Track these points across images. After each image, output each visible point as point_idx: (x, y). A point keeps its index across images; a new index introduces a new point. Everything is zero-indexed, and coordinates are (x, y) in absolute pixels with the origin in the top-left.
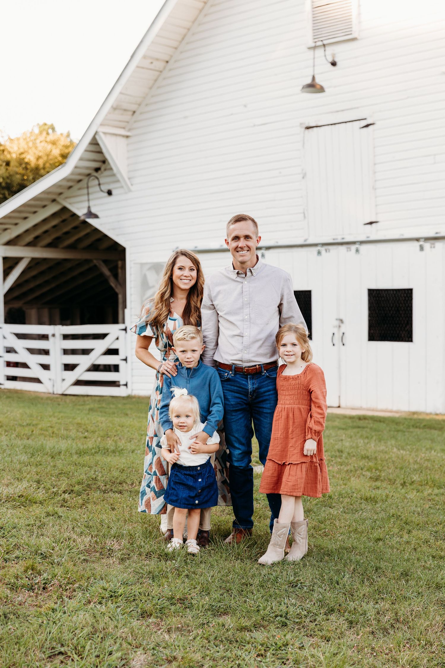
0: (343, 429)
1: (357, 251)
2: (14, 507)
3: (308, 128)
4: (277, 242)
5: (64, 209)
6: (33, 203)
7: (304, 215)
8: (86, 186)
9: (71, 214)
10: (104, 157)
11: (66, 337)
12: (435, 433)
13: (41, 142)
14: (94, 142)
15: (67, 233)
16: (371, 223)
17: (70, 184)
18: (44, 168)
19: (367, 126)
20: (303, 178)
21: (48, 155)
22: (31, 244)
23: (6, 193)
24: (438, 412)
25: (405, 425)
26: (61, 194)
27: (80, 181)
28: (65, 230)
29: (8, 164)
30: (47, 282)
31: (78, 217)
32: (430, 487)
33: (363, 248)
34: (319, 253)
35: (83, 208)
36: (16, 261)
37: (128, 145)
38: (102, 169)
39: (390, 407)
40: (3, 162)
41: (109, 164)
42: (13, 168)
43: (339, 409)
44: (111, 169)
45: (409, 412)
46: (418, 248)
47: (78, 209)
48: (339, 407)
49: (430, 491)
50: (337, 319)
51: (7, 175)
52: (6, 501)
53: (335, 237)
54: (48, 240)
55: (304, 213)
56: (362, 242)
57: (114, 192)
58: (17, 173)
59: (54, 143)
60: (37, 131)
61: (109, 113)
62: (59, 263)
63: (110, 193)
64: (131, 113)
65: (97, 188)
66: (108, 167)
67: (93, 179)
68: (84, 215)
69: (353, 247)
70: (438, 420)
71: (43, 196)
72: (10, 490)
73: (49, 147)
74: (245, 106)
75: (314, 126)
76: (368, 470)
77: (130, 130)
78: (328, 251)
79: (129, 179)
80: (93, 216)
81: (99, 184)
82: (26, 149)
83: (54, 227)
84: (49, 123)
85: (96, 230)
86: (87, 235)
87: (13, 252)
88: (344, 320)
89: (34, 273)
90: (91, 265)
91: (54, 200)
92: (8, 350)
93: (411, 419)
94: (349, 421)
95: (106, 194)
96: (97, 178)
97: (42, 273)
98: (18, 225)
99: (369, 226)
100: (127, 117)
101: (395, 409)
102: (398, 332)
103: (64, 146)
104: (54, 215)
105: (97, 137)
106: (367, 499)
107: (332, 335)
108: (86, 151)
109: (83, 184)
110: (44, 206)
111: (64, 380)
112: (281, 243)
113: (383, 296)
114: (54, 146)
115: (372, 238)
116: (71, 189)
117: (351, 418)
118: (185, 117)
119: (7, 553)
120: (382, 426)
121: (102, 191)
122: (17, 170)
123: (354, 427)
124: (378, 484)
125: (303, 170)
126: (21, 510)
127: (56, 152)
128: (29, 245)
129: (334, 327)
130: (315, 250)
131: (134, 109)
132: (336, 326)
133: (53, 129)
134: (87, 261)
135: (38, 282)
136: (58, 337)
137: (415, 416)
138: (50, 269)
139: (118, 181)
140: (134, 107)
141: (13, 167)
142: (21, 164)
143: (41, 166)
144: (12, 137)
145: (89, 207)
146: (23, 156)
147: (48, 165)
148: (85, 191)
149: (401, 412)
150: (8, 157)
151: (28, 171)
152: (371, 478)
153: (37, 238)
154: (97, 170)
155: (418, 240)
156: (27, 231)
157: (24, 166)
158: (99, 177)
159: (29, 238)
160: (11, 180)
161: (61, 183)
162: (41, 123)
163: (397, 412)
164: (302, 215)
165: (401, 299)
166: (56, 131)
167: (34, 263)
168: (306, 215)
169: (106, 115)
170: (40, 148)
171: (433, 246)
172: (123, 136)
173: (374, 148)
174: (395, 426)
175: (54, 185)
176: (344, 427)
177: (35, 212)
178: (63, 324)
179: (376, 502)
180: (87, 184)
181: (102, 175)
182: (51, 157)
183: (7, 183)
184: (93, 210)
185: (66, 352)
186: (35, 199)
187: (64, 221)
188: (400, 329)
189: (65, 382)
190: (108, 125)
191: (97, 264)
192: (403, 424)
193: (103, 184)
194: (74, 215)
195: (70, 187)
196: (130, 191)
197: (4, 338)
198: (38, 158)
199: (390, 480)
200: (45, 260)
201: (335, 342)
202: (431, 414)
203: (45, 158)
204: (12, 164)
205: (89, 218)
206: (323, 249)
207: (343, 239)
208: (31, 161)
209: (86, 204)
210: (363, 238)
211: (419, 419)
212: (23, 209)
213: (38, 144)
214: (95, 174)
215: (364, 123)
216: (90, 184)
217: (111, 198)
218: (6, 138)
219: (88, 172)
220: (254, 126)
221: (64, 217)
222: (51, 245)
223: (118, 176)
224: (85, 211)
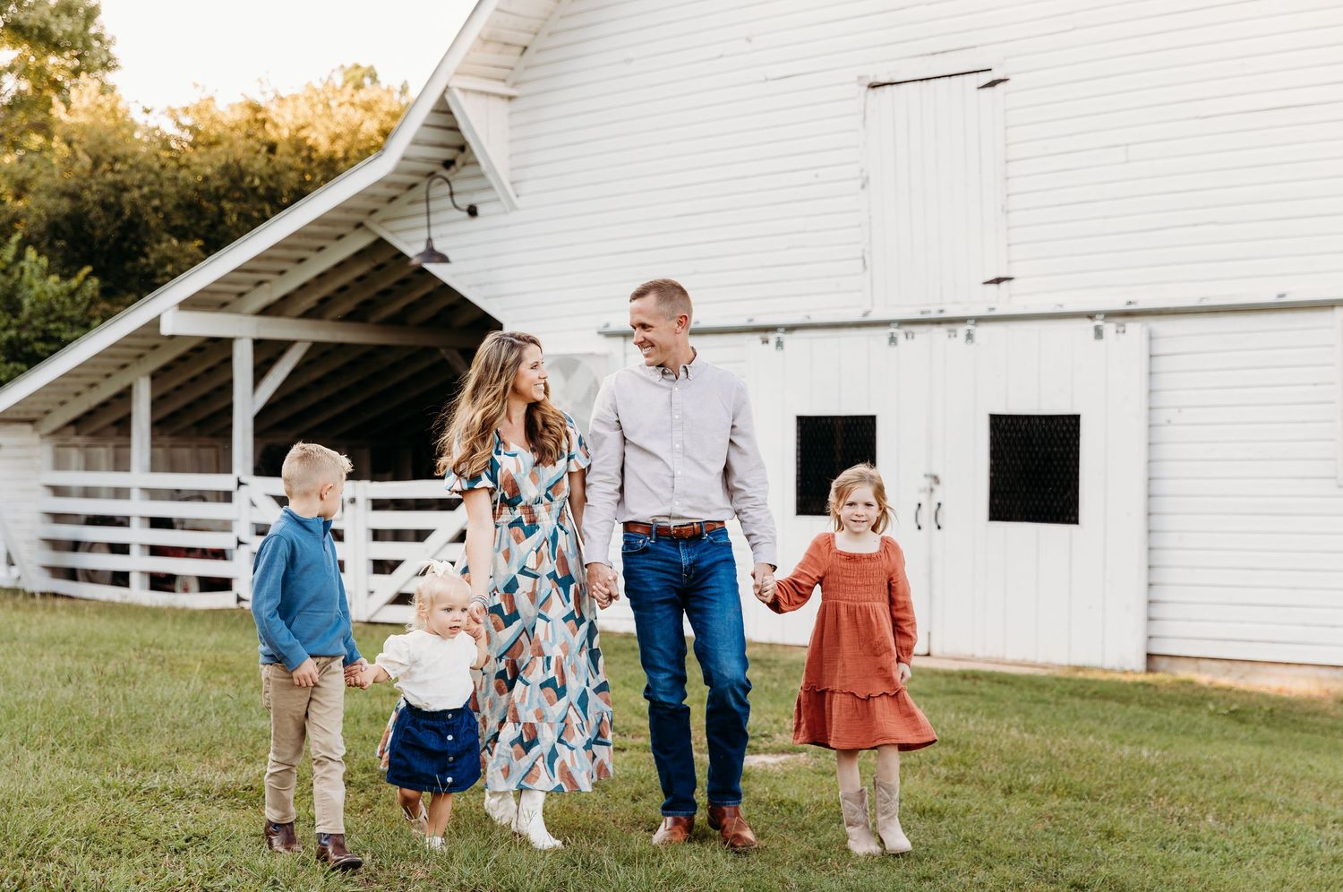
0: (926, 695)
1: (969, 336)
2: (233, 807)
3: (874, 86)
4: (809, 317)
5: (380, 243)
6: (316, 229)
7: (864, 262)
8: (424, 197)
9: (393, 253)
10: (462, 137)
11: (379, 505)
12: (1113, 705)
13: (341, 105)
14: (442, 108)
15: (385, 293)
16: (998, 281)
17: (393, 192)
18: (346, 159)
19: (992, 84)
20: (863, 187)
21: (354, 132)
22: (312, 314)
23: (267, 208)
24: (1128, 668)
25: (1054, 692)
26: (373, 212)
27: (413, 186)
28: (383, 285)
29: (272, 148)
30: (345, 393)
31: (408, 259)
32: (1058, 796)
33: (981, 331)
34: (893, 339)
35: (417, 241)
36: (282, 347)
37: (511, 114)
38: (459, 163)
39: (1031, 658)
40: (263, 144)
41: (472, 152)
42: (282, 158)
43: (927, 658)
44: (476, 163)
45: (1069, 666)
46: (1092, 333)
47: (408, 243)
48: (928, 655)
49: (1056, 803)
50: (926, 476)
51: (270, 171)
52: (219, 796)
53: (925, 308)
54: (347, 306)
55: (863, 258)
56: (979, 320)
57: (481, 210)
58: (291, 169)
59: (368, 107)
60: (338, 80)
61: (473, 49)
62: (371, 352)
63: (472, 211)
64: (519, 50)
65: (448, 202)
66: (471, 159)
67: (440, 184)
68: (420, 255)
69: (962, 330)
70: (1125, 683)
71: (337, 216)
72: (230, 777)
73: (357, 115)
74: (749, 40)
75: (887, 81)
76: (945, 764)
77: (515, 85)
78: (910, 336)
79: (512, 183)
80: (437, 259)
81: (452, 194)
82: (310, 120)
83: (360, 279)
84: (365, 64)
85: (445, 288)
86: (428, 296)
87: (275, 329)
88: (941, 477)
89: (318, 373)
90: (437, 358)
91: (359, 225)
92: (261, 530)
93: (1069, 680)
94: (943, 681)
95: (465, 214)
96: (448, 182)
97: (335, 374)
98: (286, 275)
99: (994, 286)
100: (511, 57)
101: (1040, 660)
102: (1049, 503)
103: (388, 113)
104: (360, 255)
105: (448, 97)
106: (924, 811)
107: (916, 507)
108: (425, 125)
109: (419, 192)
110: (340, 237)
111: (372, 592)
112: (816, 319)
113: (1020, 430)
114: (369, 114)
115: (1000, 311)
116: (395, 203)
117: (948, 675)
118: (629, 61)
119: (211, 879)
120: (1005, 691)
121: (456, 207)
122: (290, 161)
123: (947, 693)
124: (958, 788)
125: (862, 171)
126: (246, 813)
127: (371, 127)
128: (307, 315)
129: (920, 491)
130: (883, 333)
131: (525, 43)
132: (925, 490)
133: (374, 78)
134: (428, 351)
135: (326, 392)
136: (363, 505)
137: (1081, 675)
138: (352, 365)
139: (490, 188)
140: (524, 39)
141: (281, 155)
142: (298, 150)
143: (340, 154)
144: (283, 95)
145: (430, 240)
146: (303, 133)
147: (354, 153)
148: (422, 207)
149: (1053, 666)
150: (273, 135)
151: (314, 164)
152: (947, 778)
153: (323, 301)
154: (448, 164)
155: (1091, 316)
156: (304, 287)
157: (304, 153)
158: (450, 179)
159: (309, 301)
160: (278, 182)
161: (372, 191)
162: (348, 65)
163: (1044, 667)
164: (861, 261)
165: (1055, 436)
166: (379, 82)
167: (318, 352)
168: (868, 263)
169: (468, 54)
170: (339, 118)
171: (1121, 329)
172: (502, 97)
173: (1006, 128)
174: (1035, 693)
175: (359, 195)
176: (927, 691)
177: (321, 249)
178: (373, 479)
179: (941, 817)
180: (427, 193)
181: (457, 175)
182: (361, 136)
183: (268, 189)
184: (439, 246)
185: (377, 535)
186: (319, 221)
187: (379, 267)
188: (1052, 497)
189: (374, 596)
190: (472, 75)
191: (448, 357)
192: (1052, 690)
193: (460, 193)
194: (400, 256)
195: (393, 199)
196: (514, 208)
197: (253, 504)
198: (335, 138)
199: (983, 782)
200: (340, 346)
201: (920, 522)
202: (1112, 670)
203: (348, 139)
204: (280, 150)
205: (429, 262)
206: (900, 333)
207: (941, 311)
208: (319, 144)
209: (424, 234)
210: (982, 312)
211: (1087, 681)
212: (295, 241)
213: (335, 110)
214: (444, 173)
215: (987, 78)
216: (433, 193)
217: (475, 222)
218: (271, 95)
219: (429, 168)
220: (767, 80)
221: (380, 260)
222: (354, 317)
223: (490, 176)
224: (422, 247)
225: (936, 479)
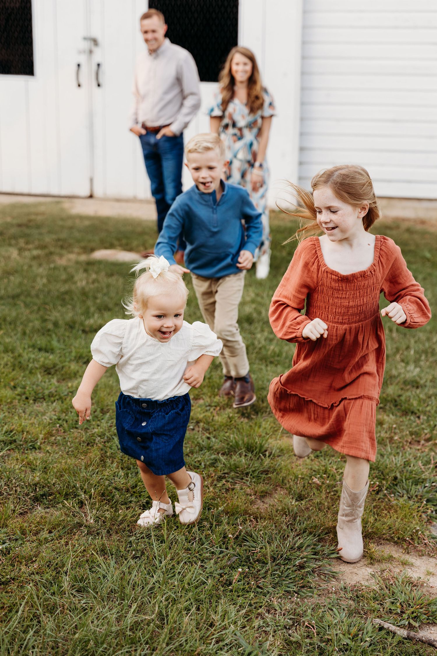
43: (90, 200)
48: (91, 197)
50: (85, 39)
88: (100, 40)
107: (75, 67)
129: (80, 53)
132: (84, 52)
201: (82, 81)
225: (95, 42)
